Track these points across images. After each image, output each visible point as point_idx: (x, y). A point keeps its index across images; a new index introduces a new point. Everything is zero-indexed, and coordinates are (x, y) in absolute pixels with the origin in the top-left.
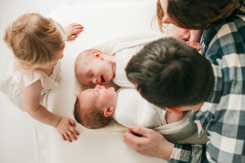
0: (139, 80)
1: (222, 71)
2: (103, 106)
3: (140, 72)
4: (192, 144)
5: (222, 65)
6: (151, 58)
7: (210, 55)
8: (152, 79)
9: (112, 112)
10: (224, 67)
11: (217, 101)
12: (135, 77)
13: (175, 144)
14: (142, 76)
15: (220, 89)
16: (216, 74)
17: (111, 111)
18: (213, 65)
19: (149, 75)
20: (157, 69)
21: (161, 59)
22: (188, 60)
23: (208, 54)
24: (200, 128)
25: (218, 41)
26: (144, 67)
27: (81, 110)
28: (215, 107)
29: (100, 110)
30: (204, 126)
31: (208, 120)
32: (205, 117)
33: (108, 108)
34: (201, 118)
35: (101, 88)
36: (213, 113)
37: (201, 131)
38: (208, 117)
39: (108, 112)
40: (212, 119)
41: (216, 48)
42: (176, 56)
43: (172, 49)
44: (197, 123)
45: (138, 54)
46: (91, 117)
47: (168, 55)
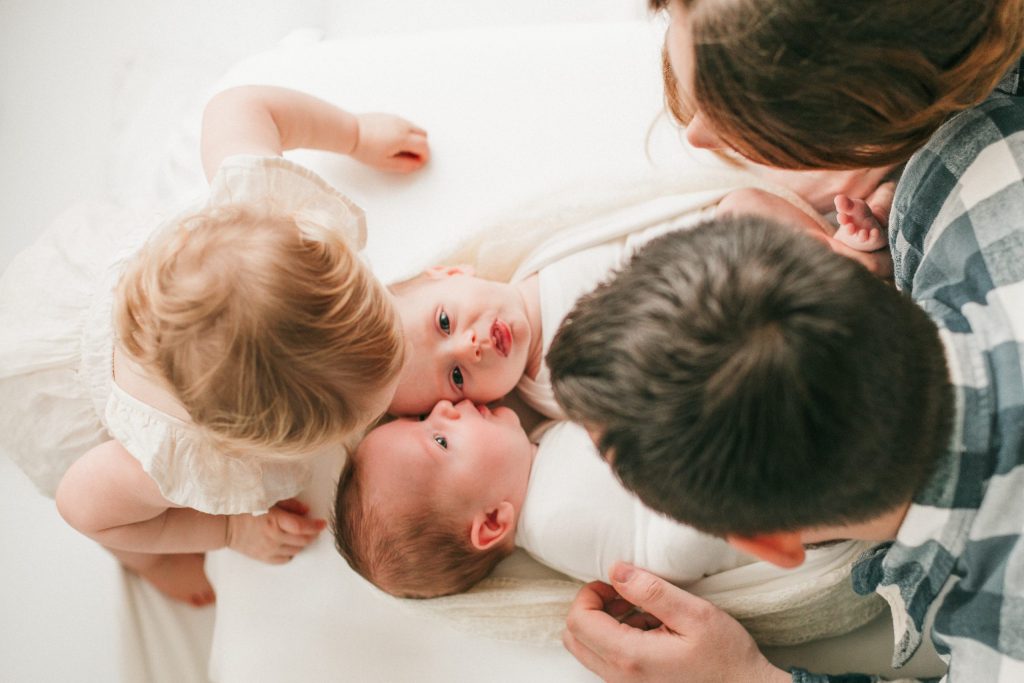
0: (609, 412)
1: (989, 357)
2: (466, 501)
3: (610, 377)
4: (874, 676)
5: (985, 333)
6: (658, 317)
7: (934, 289)
8: (662, 414)
9: (510, 528)
10: (998, 339)
11: (969, 498)
12: (587, 401)
13: (797, 674)
14: (618, 396)
15: (983, 445)
16: (957, 377)
17: (505, 525)
18: (945, 335)
19: (648, 396)
20: (682, 366)
21: (701, 322)
22: (826, 325)
23: (925, 286)
24: (901, 622)
25: (964, 224)
26: (626, 356)
27: (366, 517)
28: (962, 527)
29: (452, 522)
30: (916, 611)
31: (935, 586)
32: (922, 571)
33: (490, 511)
34: (903, 573)
35: (457, 417)
36: (956, 550)
37: (907, 636)
38: (931, 570)
39: (490, 528)
40: (954, 579)
41: (958, 258)
42: (774, 308)
43: (756, 275)
44: (888, 599)
45: (601, 287)
46: (409, 552)
47: (734, 300)
